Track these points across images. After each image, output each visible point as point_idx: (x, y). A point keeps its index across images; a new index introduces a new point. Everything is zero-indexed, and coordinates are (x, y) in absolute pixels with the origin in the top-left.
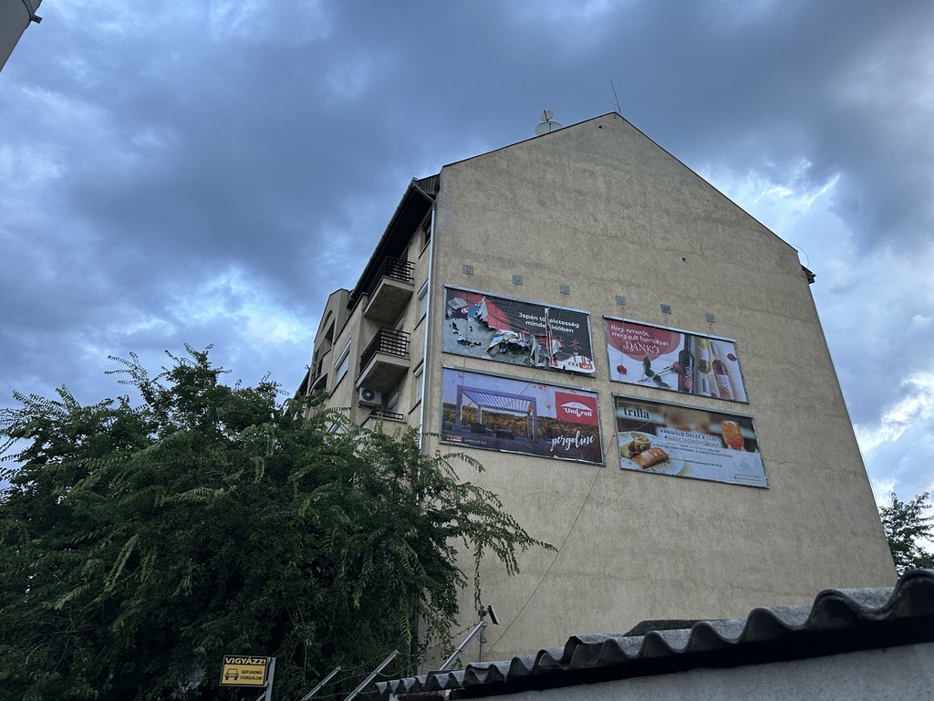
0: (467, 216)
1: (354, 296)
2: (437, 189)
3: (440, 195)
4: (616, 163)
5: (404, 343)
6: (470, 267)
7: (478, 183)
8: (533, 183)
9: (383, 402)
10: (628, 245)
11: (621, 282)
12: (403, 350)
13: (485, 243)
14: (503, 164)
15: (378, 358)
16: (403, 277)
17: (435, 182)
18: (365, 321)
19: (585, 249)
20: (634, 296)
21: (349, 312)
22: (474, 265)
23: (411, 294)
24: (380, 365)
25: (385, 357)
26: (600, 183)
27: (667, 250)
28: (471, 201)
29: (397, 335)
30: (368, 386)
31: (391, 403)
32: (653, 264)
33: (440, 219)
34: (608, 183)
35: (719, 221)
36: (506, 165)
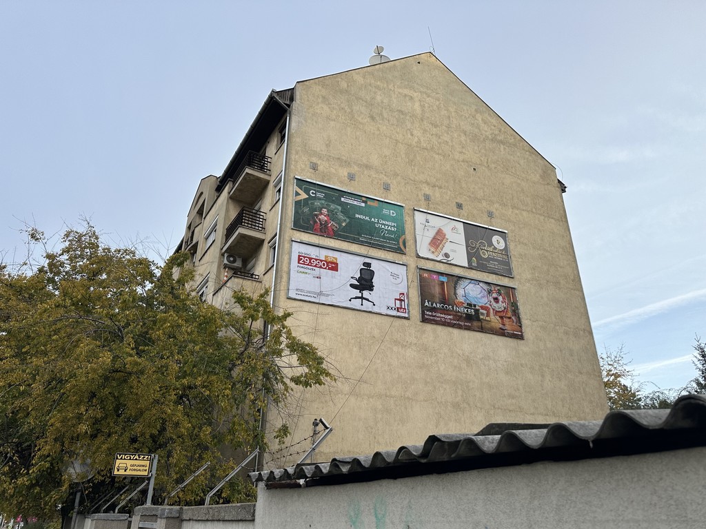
0: (315, 124)
1: (221, 182)
2: (292, 99)
3: (295, 105)
4: (429, 91)
5: (261, 220)
6: (316, 164)
7: (324, 97)
8: (366, 102)
9: (243, 265)
10: (435, 155)
11: (428, 184)
12: (260, 226)
13: (328, 145)
14: (344, 85)
15: (241, 230)
16: (262, 168)
17: (290, 94)
18: (230, 201)
19: (403, 156)
20: (438, 195)
21: (217, 194)
22: (319, 162)
23: (268, 182)
24: (242, 236)
25: (246, 230)
26: (417, 105)
27: (463, 161)
28: (318, 111)
29: (256, 214)
30: (231, 252)
31: (249, 266)
32: (453, 172)
33: (294, 124)
34: (422, 106)
35: (501, 142)
36: (346, 85)
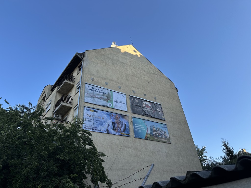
0: (92, 65)
2: (84, 56)
3: (85, 58)
5: (71, 100)
6: (93, 79)
7: (96, 56)
8: (111, 59)
9: (62, 118)
10: (135, 78)
11: (134, 87)
13: (98, 72)
15: (62, 103)
16: (71, 80)
19: (125, 77)
20: (137, 91)
21: (51, 92)
23: (74, 86)
25: (64, 103)
26: (128, 61)
27: (145, 80)
28: (94, 61)
29: (69, 97)
30: (57, 113)
31: (65, 118)
32: (141, 83)
33: (85, 64)
34: (130, 62)
35: (156, 75)
36: (103, 53)
